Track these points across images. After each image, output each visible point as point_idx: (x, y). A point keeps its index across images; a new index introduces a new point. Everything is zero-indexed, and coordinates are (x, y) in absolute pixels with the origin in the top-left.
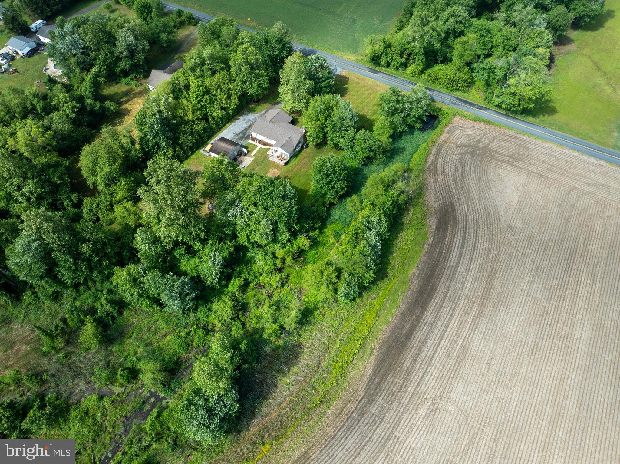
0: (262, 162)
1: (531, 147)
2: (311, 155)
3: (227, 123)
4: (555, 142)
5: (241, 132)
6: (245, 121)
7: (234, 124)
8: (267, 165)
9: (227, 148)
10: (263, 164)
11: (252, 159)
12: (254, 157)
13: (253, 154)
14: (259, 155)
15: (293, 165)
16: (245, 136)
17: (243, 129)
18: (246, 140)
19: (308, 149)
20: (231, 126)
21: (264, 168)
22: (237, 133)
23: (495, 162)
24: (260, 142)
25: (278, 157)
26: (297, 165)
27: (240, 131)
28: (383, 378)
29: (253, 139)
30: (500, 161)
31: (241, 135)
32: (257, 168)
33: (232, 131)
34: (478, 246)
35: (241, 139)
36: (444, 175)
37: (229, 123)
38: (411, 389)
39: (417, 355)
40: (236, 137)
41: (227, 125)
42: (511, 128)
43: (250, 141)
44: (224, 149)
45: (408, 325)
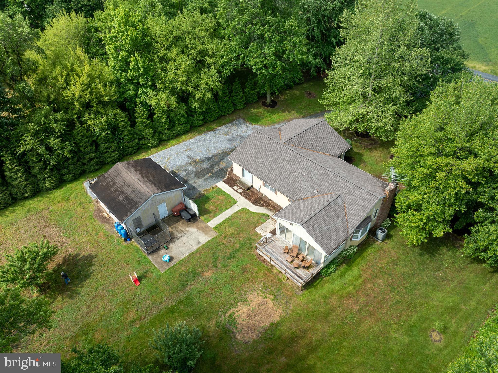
0: (231, 257)
2: (399, 270)
3: (186, 132)
5: (208, 159)
6: (229, 137)
7: (202, 136)
8: (245, 270)
9: (135, 190)
10: (233, 263)
11: (204, 239)
12: (214, 234)
13: (213, 223)
14: (231, 230)
15: (332, 293)
16: (215, 169)
17: (215, 152)
18: (210, 181)
19: (389, 245)
20: (192, 140)
21: (232, 279)
22: (198, 158)
24: (248, 192)
25: (288, 251)
26: (349, 296)
27: (208, 155)
29: (231, 182)
31: (205, 165)
32: (208, 274)
33: (189, 153)
35: (200, 174)
37: (190, 135)
40: (191, 168)
41: (184, 137)
43: (222, 185)
44: (128, 191)
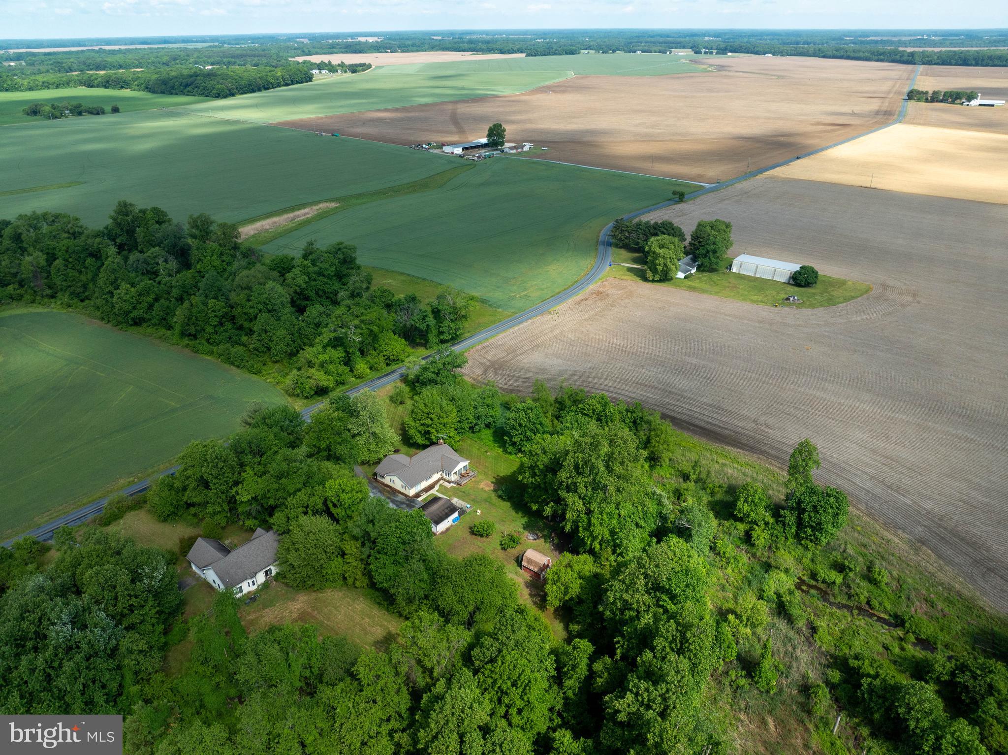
0: (464, 492)
1: (500, 343)
4: (501, 332)
8: (470, 489)
10: (467, 492)
11: (456, 499)
12: (453, 497)
14: (451, 493)
21: (474, 491)
23: (512, 361)
24: (427, 490)
25: (462, 477)
28: (746, 445)
29: (418, 495)
30: (512, 359)
32: (473, 497)
34: (610, 385)
36: (521, 387)
38: (752, 434)
39: (720, 427)
42: (473, 346)
43: (420, 499)
45: (692, 428)
